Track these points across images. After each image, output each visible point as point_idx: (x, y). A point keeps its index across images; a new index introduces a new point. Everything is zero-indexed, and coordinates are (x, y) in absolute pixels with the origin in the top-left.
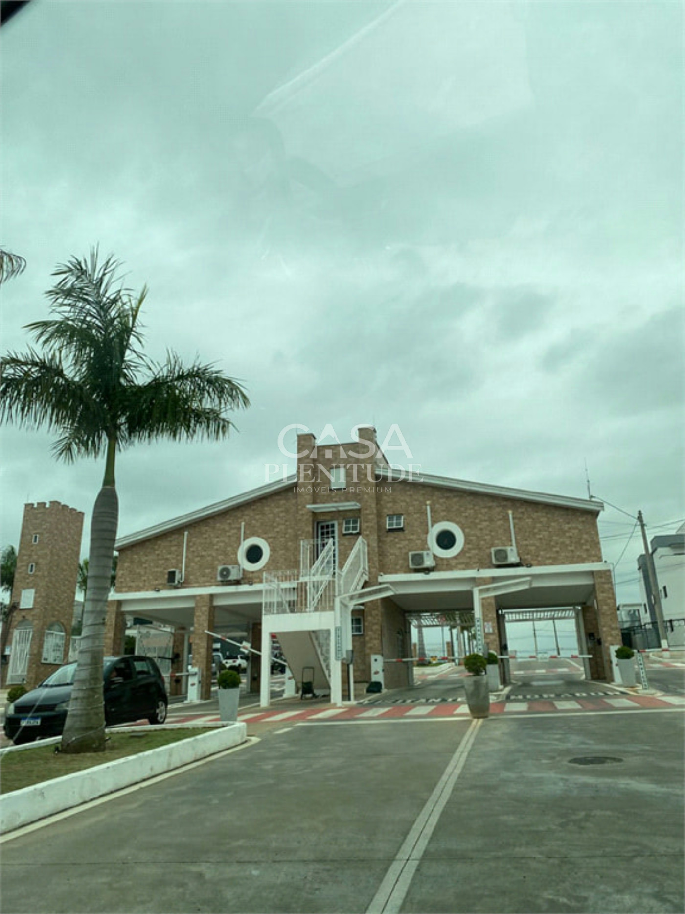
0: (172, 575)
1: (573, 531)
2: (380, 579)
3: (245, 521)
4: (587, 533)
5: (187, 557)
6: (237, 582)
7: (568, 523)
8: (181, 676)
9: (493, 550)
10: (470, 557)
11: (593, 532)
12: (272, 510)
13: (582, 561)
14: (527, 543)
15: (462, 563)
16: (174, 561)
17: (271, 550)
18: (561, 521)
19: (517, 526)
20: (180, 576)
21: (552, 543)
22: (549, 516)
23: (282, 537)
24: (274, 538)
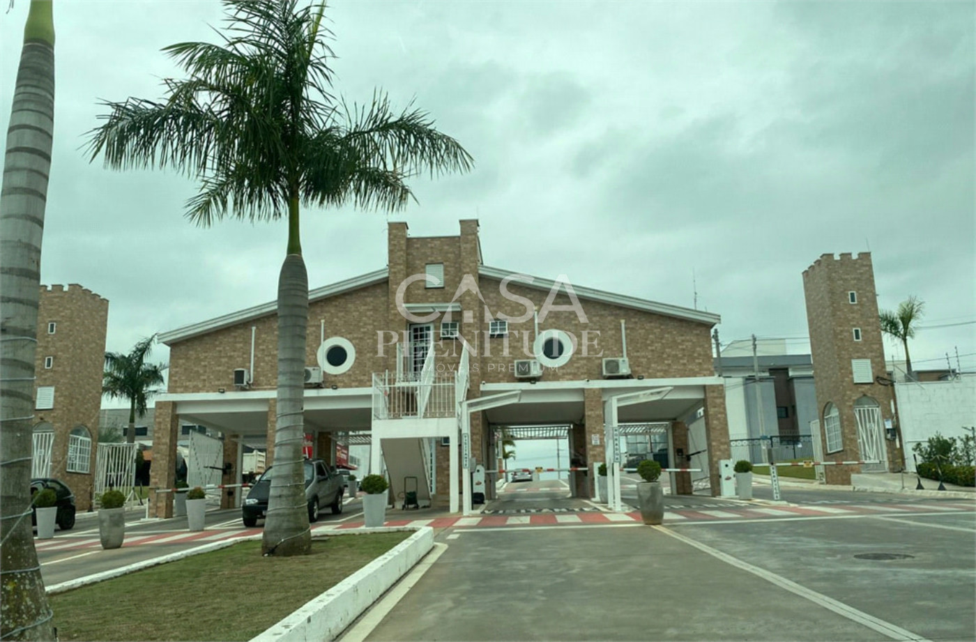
0: (239, 376)
1: (687, 344)
2: (482, 388)
3: (325, 318)
4: (700, 346)
5: (255, 356)
6: (318, 386)
7: (682, 335)
8: (234, 488)
9: (604, 360)
10: (578, 368)
11: (706, 346)
12: (357, 308)
13: (694, 374)
14: (638, 354)
15: (570, 374)
16: (240, 360)
17: (356, 352)
18: (675, 333)
19: (629, 337)
20: (248, 377)
21: (665, 356)
22: (662, 327)
23: (369, 339)
24: (361, 338)
